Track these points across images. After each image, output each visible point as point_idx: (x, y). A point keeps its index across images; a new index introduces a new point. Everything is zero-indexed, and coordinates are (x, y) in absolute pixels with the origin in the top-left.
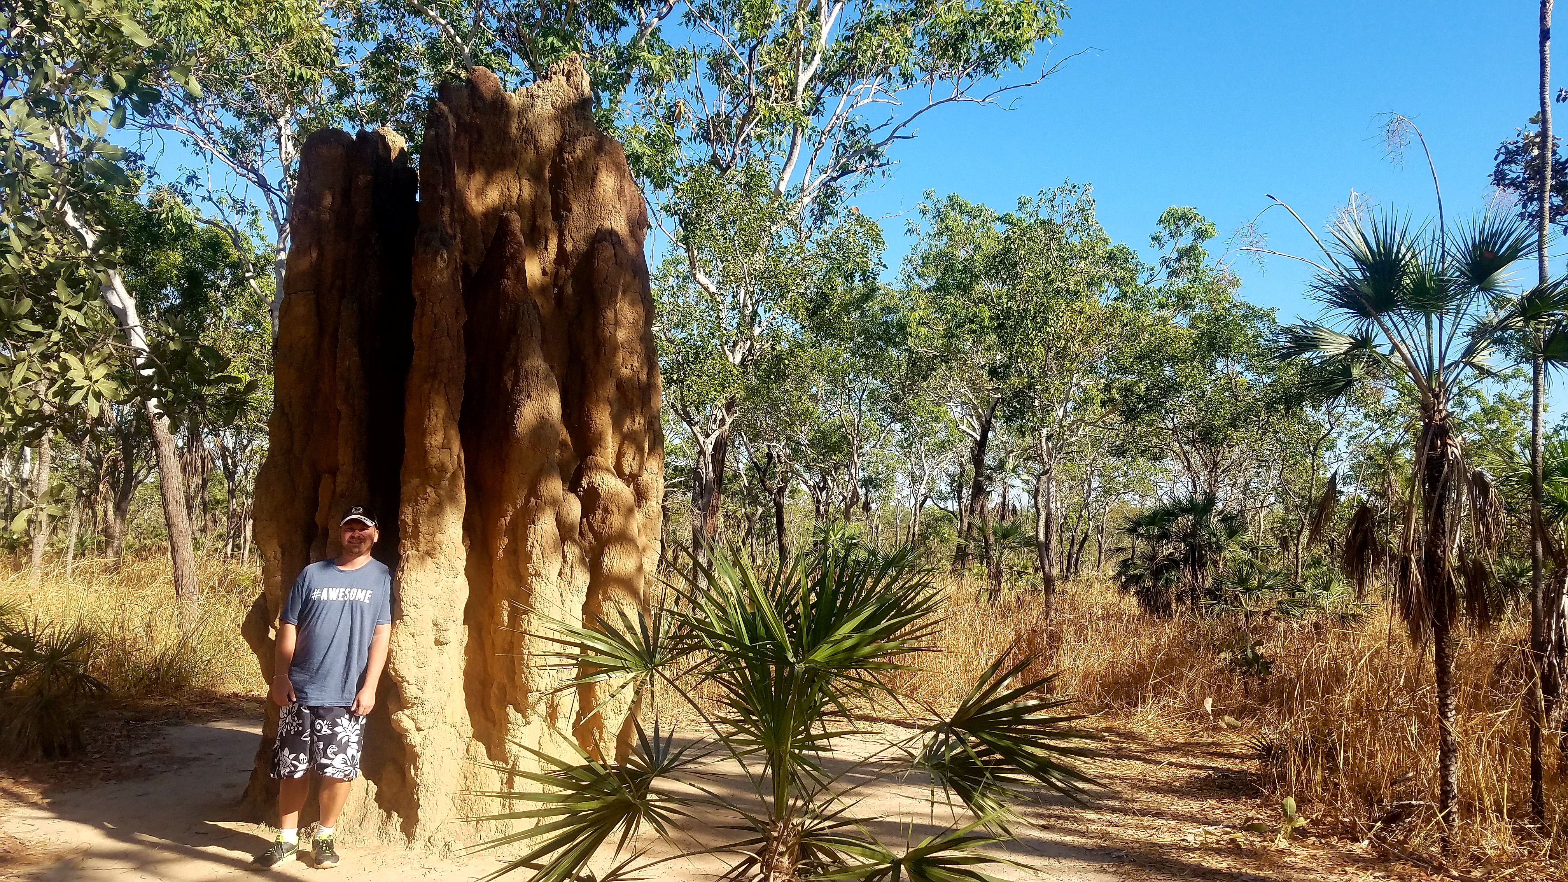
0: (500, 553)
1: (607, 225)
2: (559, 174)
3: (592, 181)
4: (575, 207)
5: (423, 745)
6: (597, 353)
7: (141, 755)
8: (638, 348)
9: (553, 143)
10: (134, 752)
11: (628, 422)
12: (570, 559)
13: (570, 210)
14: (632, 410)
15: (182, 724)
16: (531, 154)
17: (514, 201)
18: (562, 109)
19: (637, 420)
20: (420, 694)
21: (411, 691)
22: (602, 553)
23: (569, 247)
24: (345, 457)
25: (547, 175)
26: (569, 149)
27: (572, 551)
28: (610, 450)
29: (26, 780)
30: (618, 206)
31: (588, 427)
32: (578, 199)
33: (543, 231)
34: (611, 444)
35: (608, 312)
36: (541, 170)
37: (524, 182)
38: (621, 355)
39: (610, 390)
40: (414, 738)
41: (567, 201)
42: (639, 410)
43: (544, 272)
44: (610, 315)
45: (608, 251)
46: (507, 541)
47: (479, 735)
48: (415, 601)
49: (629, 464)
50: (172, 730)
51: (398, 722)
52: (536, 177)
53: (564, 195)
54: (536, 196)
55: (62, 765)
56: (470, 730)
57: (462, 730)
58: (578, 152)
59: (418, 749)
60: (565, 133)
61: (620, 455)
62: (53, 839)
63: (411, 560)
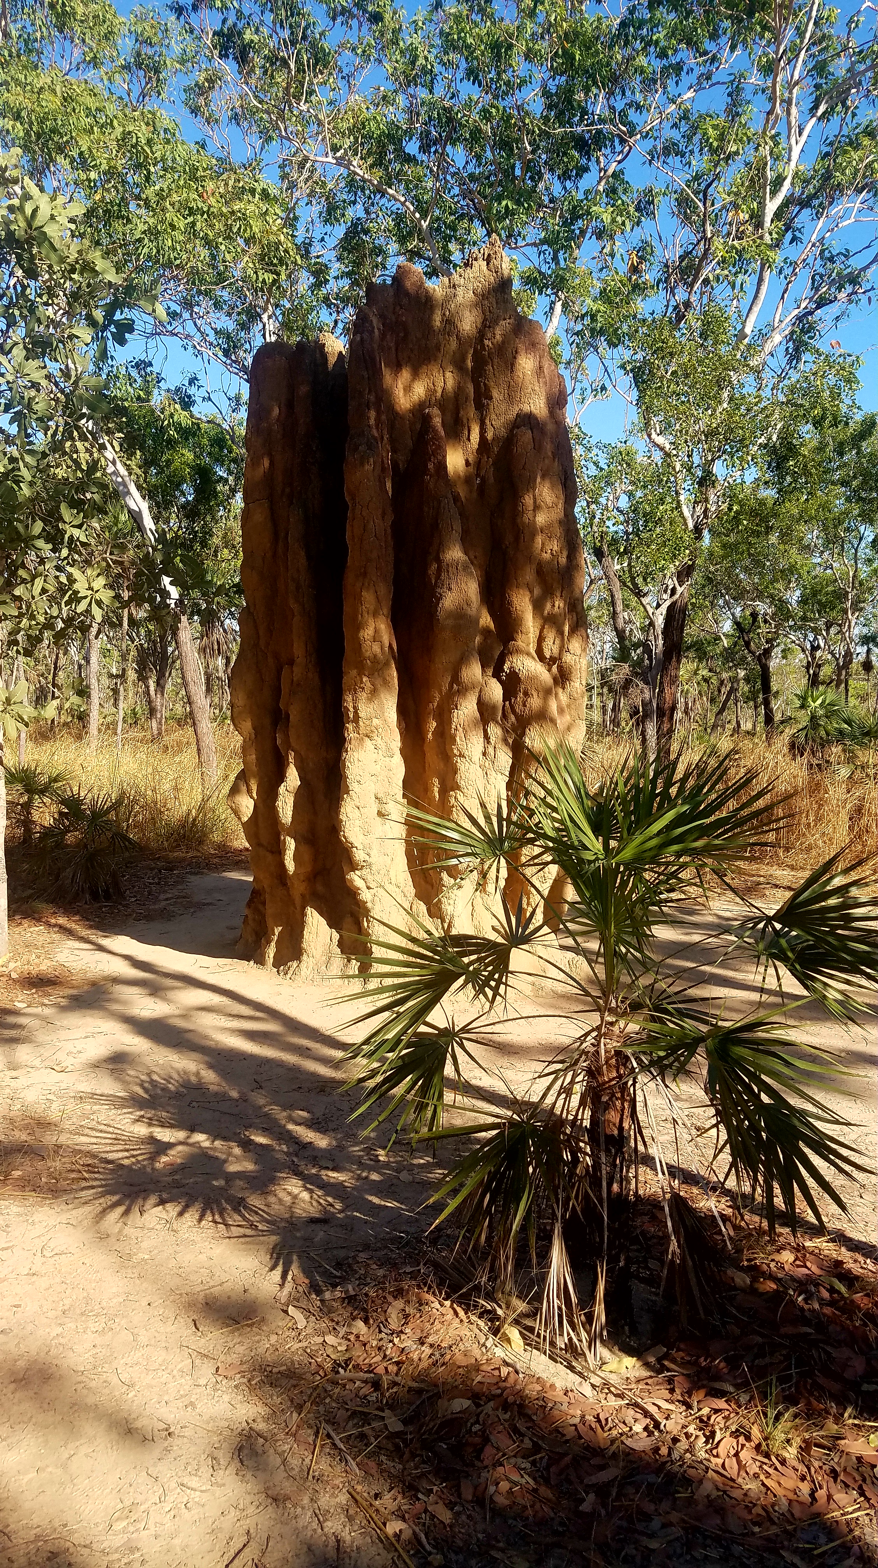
0: (430, 736)
1: (526, 408)
2: (480, 361)
3: (511, 365)
4: (495, 394)
5: (373, 901)
6: (517, 539)
7: (167, 899)
8: (558, 531)
9: (475, 331)
10: (162, 897)
11: (548, 606)
12: (493, 740)
13: (491, 398)
14: (552, 594)
15: (202, 873)
16: (454, 344)
17: (439, 394)
18: (483, 295)
19: (557, 604)
20: (367, 858)
21: (359, 855)
22: (524, 734)
23: (490, 435)
24: (299, 650)
25: (469, 364)
26: (489, 335)
27: (495, 731)
28: (531, 635)
29: (77, 918)
30: (537, 388)
31: (509, 612)
32: (498, 385)
33: (465, 421)
34: (532, 629)
35: (526, 497)
36: (463, 359)
37: (448, 375)
38: (539, 540)
39: (529, 575)
40: (365, 895)
41: (488, 389)
42: (558, 594)
43: (467, 463)
44: (528, 500)
45: (526, 436)
46: (435, 724)
47: (420, 896)
48: (358, 778)
49: (551, 647)
50: (192, 878)
51: (351, 881)
52: (459, 366)
53: (485, 384)
54: (459, 388)
55: (106, 906)
56: (411, 891)
57: (405, 890)
58: (498, 337)
59: (369, 905)
60: (485, 320)
61: (541, 639)
62: (92, 966)
63: (353, 742)
